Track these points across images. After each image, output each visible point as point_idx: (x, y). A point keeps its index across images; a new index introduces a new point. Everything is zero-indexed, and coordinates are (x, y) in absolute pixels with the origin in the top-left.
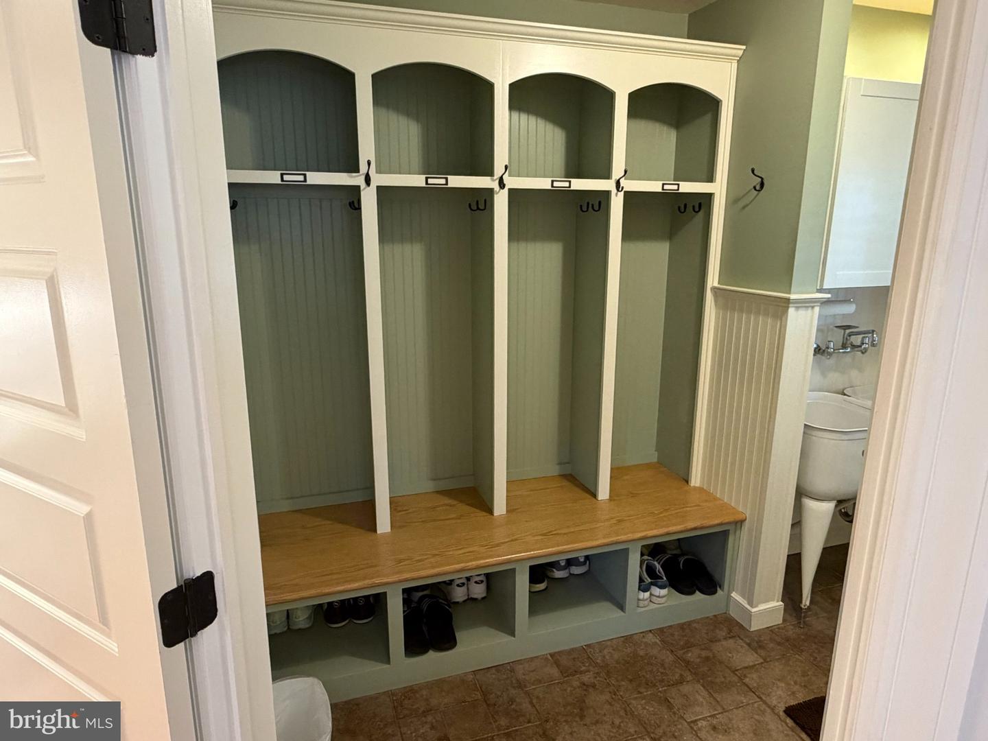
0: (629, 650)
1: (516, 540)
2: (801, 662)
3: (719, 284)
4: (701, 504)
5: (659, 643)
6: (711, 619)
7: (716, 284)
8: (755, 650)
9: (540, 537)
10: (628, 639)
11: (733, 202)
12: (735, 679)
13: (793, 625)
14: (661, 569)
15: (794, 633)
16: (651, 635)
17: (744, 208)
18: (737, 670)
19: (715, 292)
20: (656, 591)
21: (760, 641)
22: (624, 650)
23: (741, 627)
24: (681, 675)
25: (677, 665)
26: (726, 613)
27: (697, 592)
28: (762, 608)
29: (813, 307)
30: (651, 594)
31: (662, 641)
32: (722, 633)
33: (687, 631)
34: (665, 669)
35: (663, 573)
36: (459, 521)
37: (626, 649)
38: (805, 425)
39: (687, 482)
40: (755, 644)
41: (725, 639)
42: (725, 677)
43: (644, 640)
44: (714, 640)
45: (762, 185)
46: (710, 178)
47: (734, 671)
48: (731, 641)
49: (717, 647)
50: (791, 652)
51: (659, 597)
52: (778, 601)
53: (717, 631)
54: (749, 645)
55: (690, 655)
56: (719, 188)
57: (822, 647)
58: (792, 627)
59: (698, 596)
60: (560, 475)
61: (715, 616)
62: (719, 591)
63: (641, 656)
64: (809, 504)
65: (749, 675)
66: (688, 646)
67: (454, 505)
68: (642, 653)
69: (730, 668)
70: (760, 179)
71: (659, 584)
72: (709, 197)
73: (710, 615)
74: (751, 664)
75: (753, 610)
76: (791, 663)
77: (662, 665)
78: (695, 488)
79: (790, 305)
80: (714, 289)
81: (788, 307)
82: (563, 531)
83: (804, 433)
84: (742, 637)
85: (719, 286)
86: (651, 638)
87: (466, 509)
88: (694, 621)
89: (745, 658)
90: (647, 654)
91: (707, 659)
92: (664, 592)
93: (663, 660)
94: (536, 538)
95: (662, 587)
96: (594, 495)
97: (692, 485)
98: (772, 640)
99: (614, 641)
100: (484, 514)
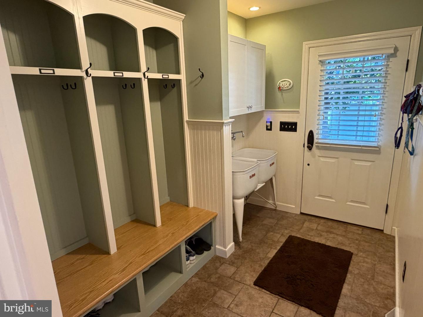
0: (189, 290)
1: (131, 263)
2: (248, 262)
3: (188, 119)
4: (199, 214)
5: (199, 280)
6: (212, 260)
7: (187, 119)
8: (232, 265)
9: (143, 256)
10: (186, 285)
11: (190, 84)
12: (232, 281)
13: (238, 249)
14: (190, 248)
15: (240, 252)
16: (193, 278)
17: (196, 85)
18: (231, 277)
19: (188, 123)
20: (191, 258)
21: (232, 261)
22: (187, 290)
23: (223, 258)
24: (214, 290)
25: (210, 286)
26: (215, 255)
27: (205, 251)
28: (229, 248)
29: (229, 125)
30: (190, 261)
31: (199, 278)
32: (218, 264)
33: (206, 269)
34: (207, 290)
35: (190, 249)
36: (92, 265)
37: (188, 289)
38: (232, 172)
39: (188, 206)
40: (231, 263)
41: (220, 266)
42: (229, 282)
43: (192, 282)
44: (217, 268)
45: (203, 75)
46: (178, 72)
47: (230, 278)
48: (223, 265)
49: (219, 271)
50: (243, 260)
51: (193, 260)
52: (232, 243)
53: (216, 264)
54: (229, 264)
55: (212, 279)
56: (182, 77)
57: (251, 253)
58: (238, 250)
59: (206, 253)
60: (131, 221)
61: (212, 258)
62: (212, 248)
63: (195, 290)
64: (236, 201)
65: (236, 277)
66: (210, 276)
67: (83, 258)
68: (195, 288)
69: (228, 277)
70: (202, 73)
71: (192, 254)
72: (179, 81)
73: (210, 258)
74: (234, 271)
75: (227, 250)
76: (245, 264)
77: (205, 289)
78: (192, 208)
79: (224, 125)
80: (187, 121)
81: (223, 126)
82: (152, 249)
83: (232, 175)
84: (225, 262)
85: (189, 120)
86: (195, 280)
87: (94, 257)
88: (206, 264)
89: (230, 270)
90: (197, 287)
91: (219, 277)
92: (194, 257)
93: (204, 287)
94: (141, 257)
95: (193, 256)
96: (155, 226)
97: (190, 207)
98: (235, 259)
99: (181, 289)
100: (105, 255)
